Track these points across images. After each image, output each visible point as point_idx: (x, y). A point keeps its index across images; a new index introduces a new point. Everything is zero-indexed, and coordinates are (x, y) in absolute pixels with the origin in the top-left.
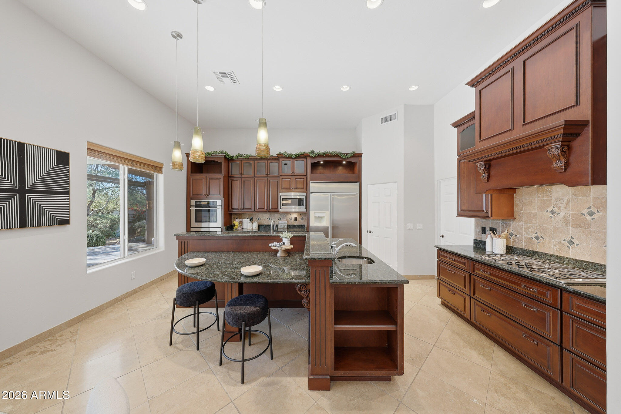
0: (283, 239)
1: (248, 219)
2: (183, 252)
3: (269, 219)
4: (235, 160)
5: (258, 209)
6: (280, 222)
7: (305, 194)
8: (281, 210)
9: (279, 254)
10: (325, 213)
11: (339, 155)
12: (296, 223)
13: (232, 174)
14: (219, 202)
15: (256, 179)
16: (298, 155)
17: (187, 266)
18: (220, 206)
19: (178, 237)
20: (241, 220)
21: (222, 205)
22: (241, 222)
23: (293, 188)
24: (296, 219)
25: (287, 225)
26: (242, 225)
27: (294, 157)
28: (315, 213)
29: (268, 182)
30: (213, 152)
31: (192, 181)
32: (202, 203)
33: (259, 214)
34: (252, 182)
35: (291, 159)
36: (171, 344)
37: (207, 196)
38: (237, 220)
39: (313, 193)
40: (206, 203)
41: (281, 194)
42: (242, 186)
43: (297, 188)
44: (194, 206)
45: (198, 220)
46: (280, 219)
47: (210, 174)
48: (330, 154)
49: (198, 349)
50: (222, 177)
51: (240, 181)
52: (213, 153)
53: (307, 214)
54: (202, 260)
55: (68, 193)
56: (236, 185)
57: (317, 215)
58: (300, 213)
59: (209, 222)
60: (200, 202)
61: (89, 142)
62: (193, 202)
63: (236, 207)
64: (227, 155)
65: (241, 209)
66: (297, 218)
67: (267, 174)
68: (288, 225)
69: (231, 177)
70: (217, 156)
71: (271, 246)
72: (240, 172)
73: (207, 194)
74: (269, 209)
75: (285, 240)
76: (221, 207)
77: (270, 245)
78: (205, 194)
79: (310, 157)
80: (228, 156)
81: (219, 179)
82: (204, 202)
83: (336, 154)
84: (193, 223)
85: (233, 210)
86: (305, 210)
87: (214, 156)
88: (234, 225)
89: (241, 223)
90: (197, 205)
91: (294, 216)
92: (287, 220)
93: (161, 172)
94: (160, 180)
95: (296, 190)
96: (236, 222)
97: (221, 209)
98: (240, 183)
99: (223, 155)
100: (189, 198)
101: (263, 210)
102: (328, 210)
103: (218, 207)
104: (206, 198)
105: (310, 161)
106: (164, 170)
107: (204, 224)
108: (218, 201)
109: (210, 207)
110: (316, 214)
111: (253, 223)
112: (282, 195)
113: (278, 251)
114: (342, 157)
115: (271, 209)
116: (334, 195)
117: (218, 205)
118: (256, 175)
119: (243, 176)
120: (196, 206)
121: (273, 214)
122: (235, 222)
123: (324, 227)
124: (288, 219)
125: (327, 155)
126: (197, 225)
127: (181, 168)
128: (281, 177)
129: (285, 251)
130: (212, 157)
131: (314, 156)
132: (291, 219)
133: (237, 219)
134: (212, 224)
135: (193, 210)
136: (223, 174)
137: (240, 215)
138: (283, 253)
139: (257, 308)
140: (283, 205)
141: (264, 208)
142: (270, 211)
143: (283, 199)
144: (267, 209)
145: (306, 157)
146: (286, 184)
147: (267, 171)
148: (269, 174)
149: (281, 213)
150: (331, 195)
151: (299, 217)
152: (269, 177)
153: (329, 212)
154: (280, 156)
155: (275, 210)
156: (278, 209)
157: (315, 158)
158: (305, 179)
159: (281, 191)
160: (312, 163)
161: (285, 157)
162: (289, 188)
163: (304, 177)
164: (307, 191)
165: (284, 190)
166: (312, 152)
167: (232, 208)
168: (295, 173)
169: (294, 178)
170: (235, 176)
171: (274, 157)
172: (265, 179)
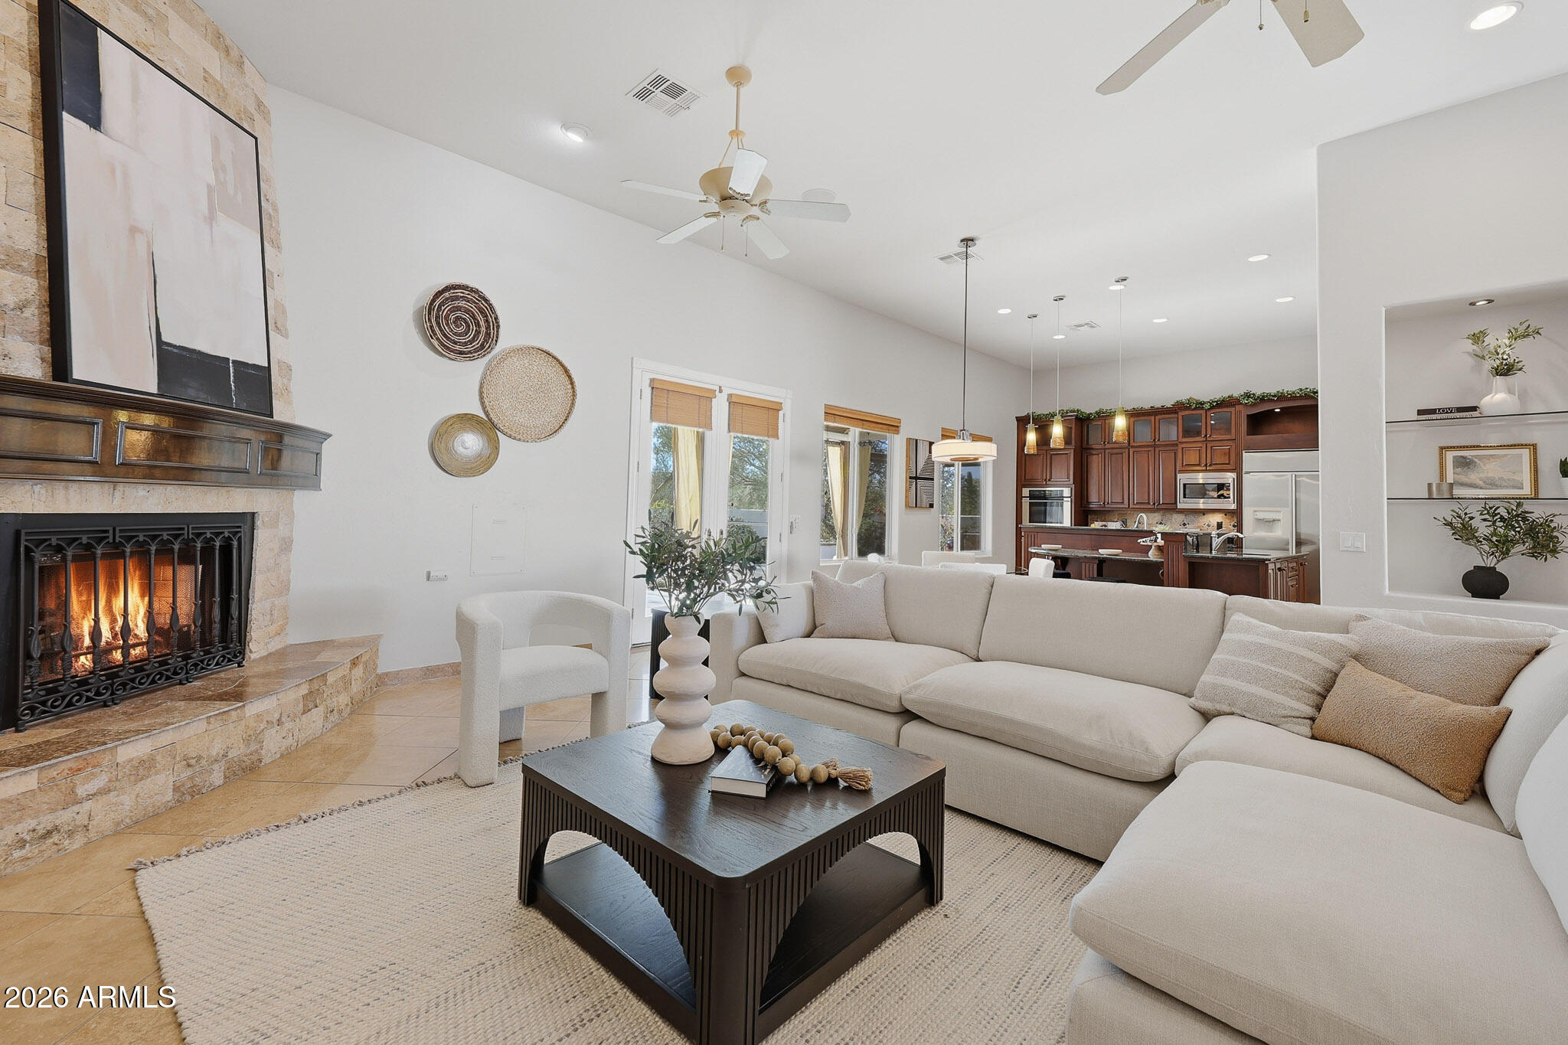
3: (1161, 524)
4: (1096, 419)
5: (1137, 503)
7: (1233, 475)
8: (1180, 506)
10: (1280, 511)
13: (1088, 444)
14: (1067, 492)
16: (1215, 404)
18: (1067, 497)
20: (1104, 523)
21: (1071, 496)
23: (1206, 465)
24: (1219, 526)
27: (1207, 406)
28: (1255, 511)
29: (1157, 456)
31: (1025, 458)
32: (1041, 493)
34: (1126, 456)
35: (1203, 412)
37: (1047, 481)
39: (1251, 473)
40: (1049, 493)
41: (1180, 476)
42: (1107, 464)
43: (1214, 464)
44: (1028, 497)
45: (1034, 519)
46: (1184, 525)
48: (1289, 394)
50: (1072, 450)
53: (1237, 515)
55: (933, 479)
56: (1096, 463)
57: (1261, 515)
58: (1226, 513)
60: (1036, 491)
62: (1026, 492)
63: (1094, 498)
64: (1080, 414)
65: (1104, 503)
66: (1222, 522)
67: (1154, 440)
69: (1087, 448)
70: (1065, 415)
72: (1103, 440)
73: (1048, 478)
74: (1159, 504)
76: (1069, 499)
78: (1044, 478)
79: (1241, 404)
80: (1082, 415)
82: (1043, 491)
83: (1305, 394)
84: (1026, 523)
85: (1091, 506)
86: (1233, 507)
91: (1214, 519)
95: (1214, 467)
97: (1070, 503)
98: (1103, 457)
99: (1073, 416)
100: (1021, 483)
102: (1287, 507)
103: (1065, 499)
104: (1047, 485)
105: (1245, 412)
108: (1064, 489)
109: (1051, 498)
110: (1257, 513)
112: (1183, 478)
115: (1162, 504)
116: (1302, 476)
117: (1064, 496)
118: (1132, 444)
119: (1108, 446)
120: (1032, 496)
121: (1166, 514)
124: (1202, 524)
125: (1281, 397)
128: (1180, 446)
131: (1252, 402)
132: (1209, 526)
133: (1098, 521)
135: (1026, 503)
136: (1073, 446)
137: (1103, 514)
140: (1185, 497)
141: (1149, 503)
142: (1159, 507)
143: (1185, 485)
144: (1154, 504)
145: (1234, 406)
146: (1192, 458)
147: (1153, 435)
148: (1159, 440)
149: (1183, 511)
150: (1294, 476)
151: (1228, 521)
152: (1159, 446)
153: (1289, 509)
154: (1179, 407)
155: (1171, 508)
156: (1176, 503)
157: (1254, 405)
158: (1234, 447)
159: (1181, 471)
160: (1248, 415)
161: (1188, 408)
162: (1199, 465)
163: (1230, 443)
164: (1238, 469)
165: (1188, 468)
166: (1248, 395)
167: (1089, 503)
168: (1210, 436)
169: (1209, 446)
170: (1094, 446)
171: (1167, 408)
172: (1149, 449)
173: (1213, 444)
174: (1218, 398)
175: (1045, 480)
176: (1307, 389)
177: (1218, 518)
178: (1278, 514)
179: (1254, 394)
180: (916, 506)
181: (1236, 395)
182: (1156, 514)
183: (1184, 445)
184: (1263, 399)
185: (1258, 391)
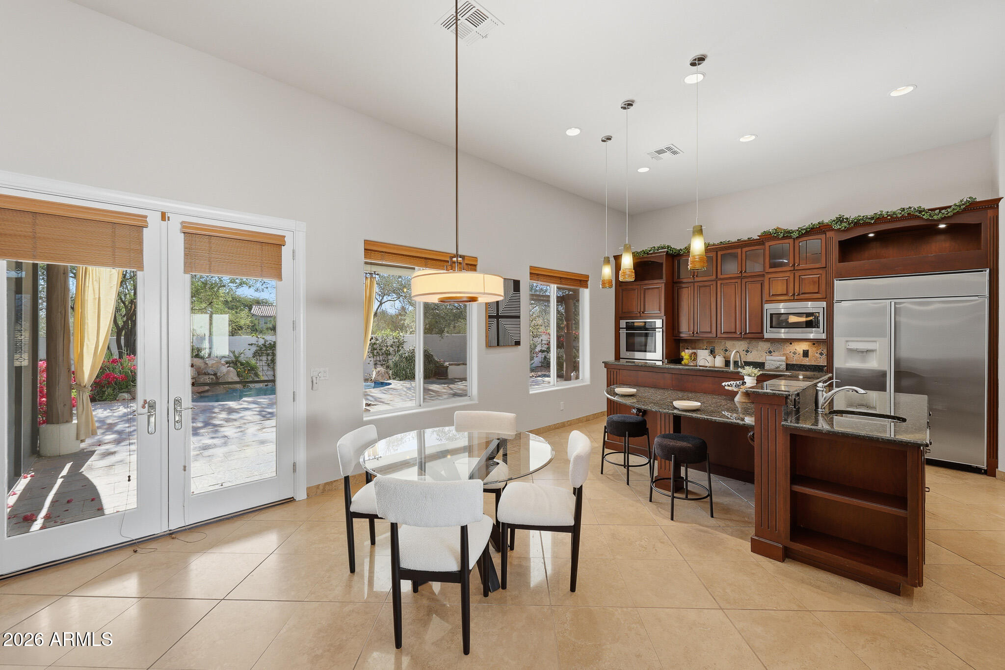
0: (745, 377)
1: (706, 349)
2: (612, 383)
3: (747, 351)
4: (684, 254)
5: (724, 332)
6: (769, 358)
7: (824, 304)
8: (766, 336)
9: (737, 399)
10: (875, 341)
11: (917, 214)
12: (806, 361)
13: (679, 277)
14: (659, 323)
15: (719, 283)
16: (804, 232)
17: (617, 394)
18: (660, 328)
19: (606, 364)
20: (694, 351)
21: (663, 327)
22: (695, 354)
23: (794, 294)
24: (806, 354)
25: (784, 364)
26: (695, 360)
27: (795, 235)
28: (847, 341)
29: (744, 286)
30: (649, 249)
31: (622, 293)
32: (636, 324)
33: (726, 342)
34: (713, 288)
35: (791, 241)
36: (602, 473)
37: (641, 314)
38: (686, 351)
39: (842, 302)
40: (642, 324)
41: (766, 306)
42: (696, 296)
43: (803, 294)
44: (624, 328)
45: (630, 348)
46: (770, 352)
47: (646, 282)
48: (888, 216)
49: (628, 484)
50: (663, 284)
51: (692, 287)
52: (649, 251)
53: (828, 344)
54: (633, 391)
55: (519, 317)
56: (685, 295)
57: (853, 346)
58: (815, 342)
59: (646, 351)
60: (632, 322)
61: (532, 267)
62: (623, 324)
63: (685, 330)
64: (670, 250)
65: (693, 333)
66: (808, 350)
67: (741, 272)
68: (787, 365)
69: (676, 283)
70: (657, 253)
71: (725, 385)
73: (642, 310)
74: (746, 333)
75: (747, 379)
76: (661, 330)
77: (723, 384)
78: (639, 311)
79: (833, 230)
80: (673, 251)
81: (659, 288)
82: (638, 322)
83: (908, 214)
84: (624, 353)
85: (682, 337)
86: (824, 336)
87: (651, 254)
88: (682, 359)
89: (694, 357)
90: (629, 327)
91: (801, 347)
92: (784, 355)
93: (587, 287)
94: (585, 295)
95: (802, 296)
96: (686, 354)
97: (661, 332)
98: (692, 290)
99: (664, 252)
100: (618, 317)
101: (732, 336)
102: (885, 336)
103: (657, 329)
104: (640, 317)
105: (835, 239)
106: (589, 283)
107: (638, 355)
108: (656, 320)
109: (646, 329)
110: (850, 344)
111: (715, 358)
112: (770, 308)
113: (735, 394)
114: (924, 217)
115: (749, 333)
116: (902, 304)
117: (657, 327)
118: (720, 276)
119: (697, 279)
121: (754, 343)
122: (683, 354)
123: (873, 371)
124: (788, 352)
125: (879, 219)
126: (629, 354)
127: (611, 287)
128: (767, 276)
129: (747, 394)
130: (648, 256)
131: (845, 227)
132: (795, 353)
133: (687, 349)
134: (649, 356)
135: (623, 333)
136: (664, 280)
137: (693, 343)
138: (744, 398)
139: (690, 445)
140: (771, 327)
141: (735, 332)
142: (746, 336)
143: (771, 315)
144: (741, 333)
145: (824, 232)
146: (779, 287)
147: (740, 267)
148: (745, 272)
149: (768, 340)
150: (893, 304)
151: (814, 349)
152: (746, 277)
153: (887, 339)
154: (767, 237)
155: (757, 336)
156: (762, 332)
157: (847, 230)
158: (824, 276)
159: (768, 302)
160: (840, 242)
161: (776, 238)
162: (786, 294)
163: (820, 271)
164: (828, 297)
165: (774, 298)
166: (840, 220)
167: (679, 332)
168: (799, 265)
169: (797, 275)
170: (685, 281)
171: (754, 240)
172: (736, 280)
173: (800, 273)
174: (807, 225)
175: (640, 313)
176: (910, 208)
177: (804, 346)
178: (874, 344)
179: (847, 219)
180: (498, 345)
181: (826, 221)
182: (742, 342)
183: (770, 276)
184: (857, 223)
185: (852, 214)
